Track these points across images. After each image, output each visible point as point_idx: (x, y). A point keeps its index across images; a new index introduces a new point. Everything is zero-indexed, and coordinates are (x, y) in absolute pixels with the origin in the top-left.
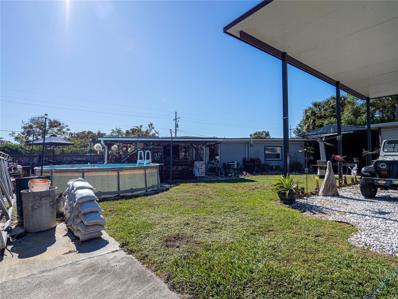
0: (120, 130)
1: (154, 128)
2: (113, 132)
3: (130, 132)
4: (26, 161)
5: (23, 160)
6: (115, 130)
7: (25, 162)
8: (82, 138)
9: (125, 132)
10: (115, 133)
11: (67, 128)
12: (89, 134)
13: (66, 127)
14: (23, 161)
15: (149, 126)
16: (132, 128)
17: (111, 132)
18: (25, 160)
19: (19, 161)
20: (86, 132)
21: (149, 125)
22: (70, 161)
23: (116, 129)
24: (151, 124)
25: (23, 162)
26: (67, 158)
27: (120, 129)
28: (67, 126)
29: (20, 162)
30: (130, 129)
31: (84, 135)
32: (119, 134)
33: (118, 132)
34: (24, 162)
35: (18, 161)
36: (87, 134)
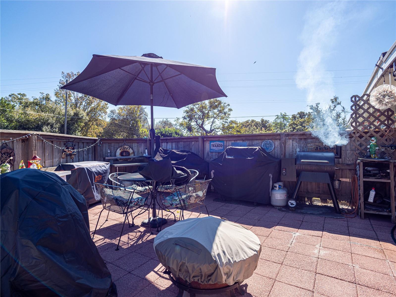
0: (285, 115)
1: (340, 104)
2: (277, 118)
3: (297, 116)
4: (138, 151)
5: (132, 149)
6: (279, 115)
7: (136, 153)
8: (246, 127)
9: (291, 117)
10: (280, 118)
11: (229, 107)
12: (252, 122)
13: (227, 106)
14: (132, 151)
15: (333, 102)
16: (299, 112)
17: (275, 119)
18: (136, 150)
19: (122, 150)
20: (250, 121)
21: (332, 100)
22: (219, 153)
23: (281, 114)
24: (336, 99)
25: (132, 153)
26: (212, 143)
27: (286, 113)
28: (229, 105)
29: (124, 154)
30: (297, 113)
31: (248, 123)
32: (284, 120)
33: (283, 118)
34: (134, 153)
35: (120, 151)
36: (251, 123)
